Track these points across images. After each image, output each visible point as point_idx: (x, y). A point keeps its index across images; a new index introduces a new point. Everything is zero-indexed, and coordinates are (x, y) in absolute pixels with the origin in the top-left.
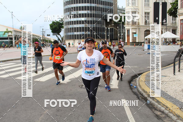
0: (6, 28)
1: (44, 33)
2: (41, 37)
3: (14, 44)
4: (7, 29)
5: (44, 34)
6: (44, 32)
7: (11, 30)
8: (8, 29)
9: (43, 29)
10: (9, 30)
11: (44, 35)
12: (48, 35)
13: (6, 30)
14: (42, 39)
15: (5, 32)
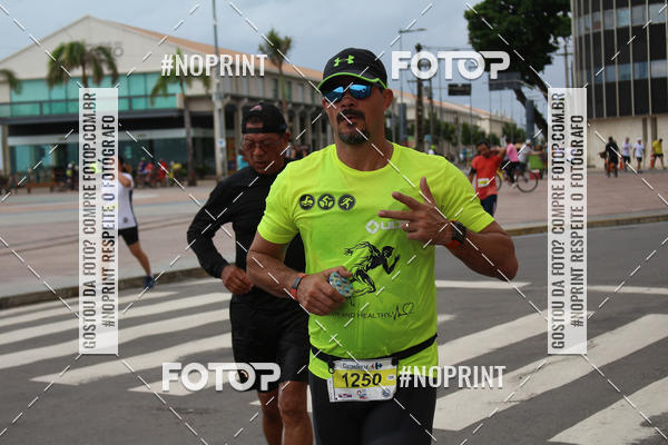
2: (404, 107)
3: (220, 156)
9: (418, 48)
14: (411, 115)
15: (166, 79)
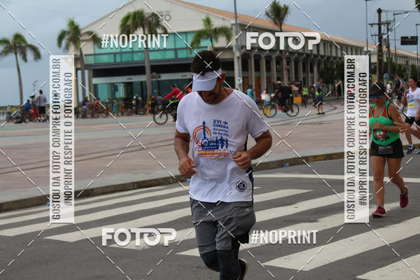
0: (204, 17)
1: (384, 28)
4: (208, 21)
5: (385, 37)
6: (388, 23)
7: (229, 23)
8: (212, 19)
9: (380, 11)
10: (217, 23)
11: (387, 41)
12: (405, 41)
13: (200, 26)
15: (200, 35)
